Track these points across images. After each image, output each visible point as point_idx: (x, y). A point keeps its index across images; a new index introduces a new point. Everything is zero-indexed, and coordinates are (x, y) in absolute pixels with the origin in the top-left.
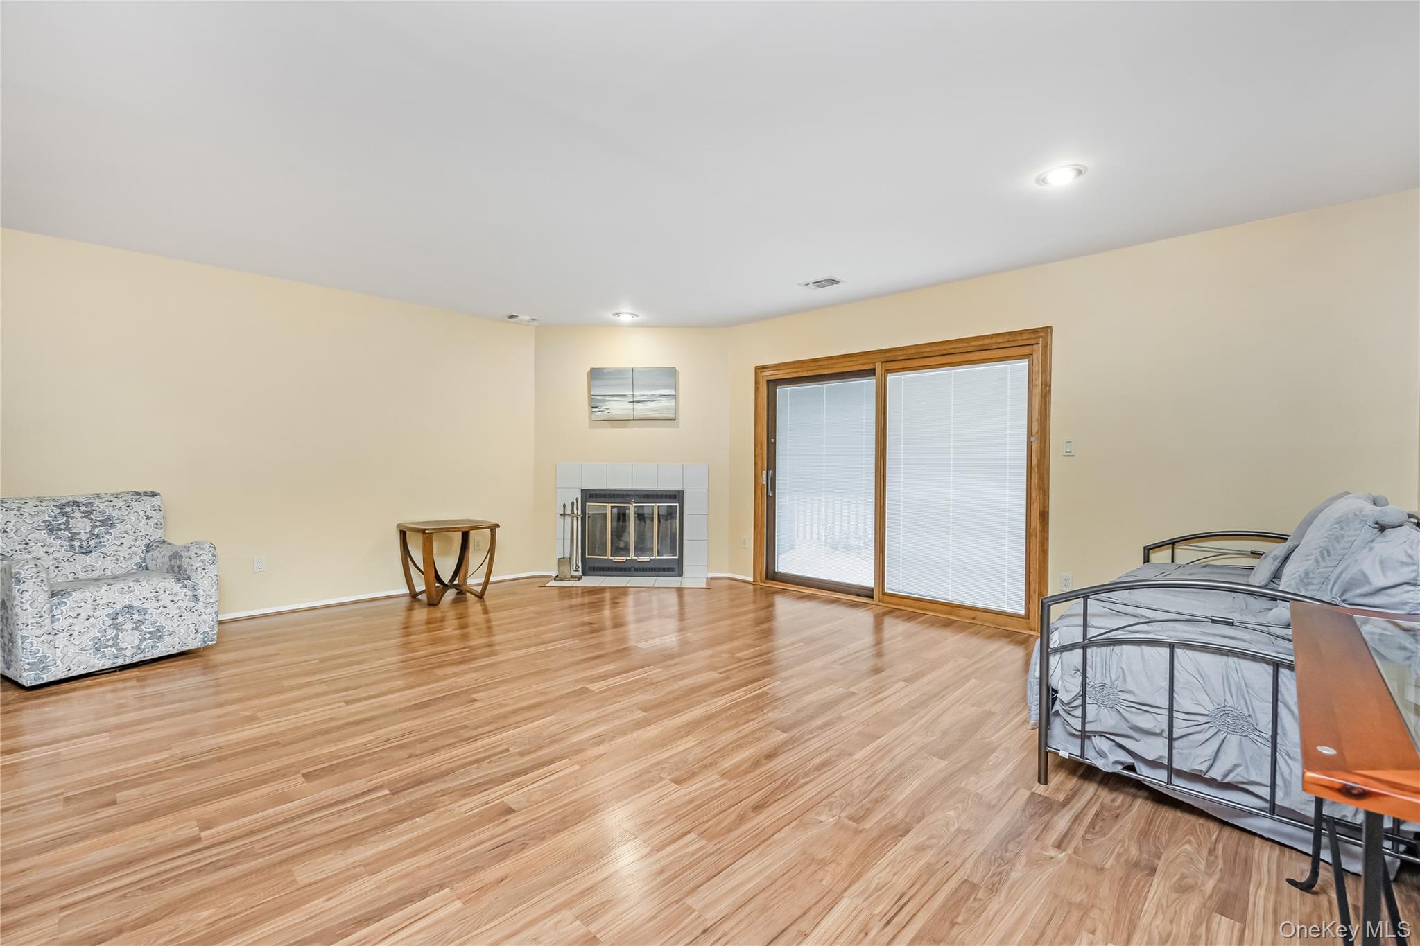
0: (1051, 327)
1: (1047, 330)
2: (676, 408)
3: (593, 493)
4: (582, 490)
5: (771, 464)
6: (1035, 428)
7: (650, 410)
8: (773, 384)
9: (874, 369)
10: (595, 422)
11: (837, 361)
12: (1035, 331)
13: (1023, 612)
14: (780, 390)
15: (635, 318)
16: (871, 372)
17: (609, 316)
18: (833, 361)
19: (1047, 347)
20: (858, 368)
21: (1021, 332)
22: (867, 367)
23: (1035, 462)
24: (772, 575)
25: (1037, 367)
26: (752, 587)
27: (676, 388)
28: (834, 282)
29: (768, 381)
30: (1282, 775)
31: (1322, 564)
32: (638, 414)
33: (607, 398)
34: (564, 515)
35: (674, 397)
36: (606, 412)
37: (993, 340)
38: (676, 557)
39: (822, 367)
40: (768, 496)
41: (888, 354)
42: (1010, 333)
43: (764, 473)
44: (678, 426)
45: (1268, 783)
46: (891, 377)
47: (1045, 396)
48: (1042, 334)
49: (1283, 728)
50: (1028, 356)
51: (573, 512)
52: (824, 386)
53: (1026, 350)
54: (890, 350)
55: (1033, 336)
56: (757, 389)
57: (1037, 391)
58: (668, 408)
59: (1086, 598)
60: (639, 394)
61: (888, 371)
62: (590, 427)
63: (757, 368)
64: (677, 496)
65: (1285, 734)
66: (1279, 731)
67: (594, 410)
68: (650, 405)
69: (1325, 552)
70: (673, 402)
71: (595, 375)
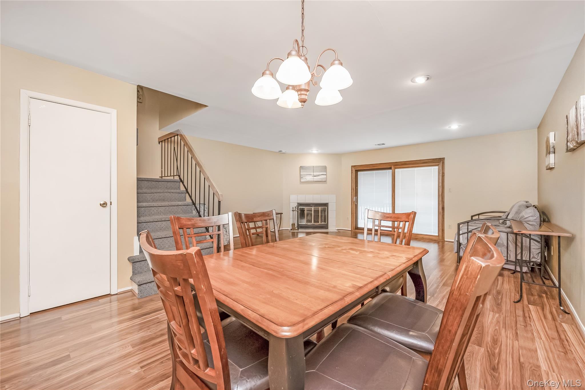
0: (444, 158)
1: (443, 159)
2: (326, 178)
3: (301, 204)
4: (298, 203)
5: (356, 195)
6: (440, 185)
8: (357, 171)
9: (391, 168)
10: (301, 183)
11: (379, 165)
12: (440, 159)
13: (437, 235)
14: (359, 173)
15: (317, 151)
16: (390, 168)
17: (310, 151)
18: (378, 165)
19: (443, 163)
20: (386, 167)
21: (436, 159)
22: (389, 167)
23: (440, 194)
24: (357, 228)
25: (441, 168)
26: (350, 232)
27: (326, 172)
28: (384, 144)
29: (355, 170)
30: (509, 254)
31: (516, 215)
32: (315, 180)
34: (293, 211)
35: (326, 175)
36: (305, 179)
37: (428, 161)
38: (326, 223)
39: (374, 167)
40: (356, 204)
41: (396, 163)
42: (433, 159)
43: (355, 197)
44: (326, 184)
45: (506, 256)
46: (396, 170)
47: (443, 176)
48: (442, 160)
49: (509, 245)
50: (438, 165)
51: (295, 210)
52: (374, 172)
53: (437, 164)
54: (396, 162)
55: (439, 160)
56: (352, 173)
57: (441, 174)
58: (324, 178)
59: (468, 223)
60: (315, 174)
61: (396, 168)
63: (352, 166)
64: (326, 205)
65: (509, 246)
66: (508, 246)
69: (517, 213)
70: (325, 176)
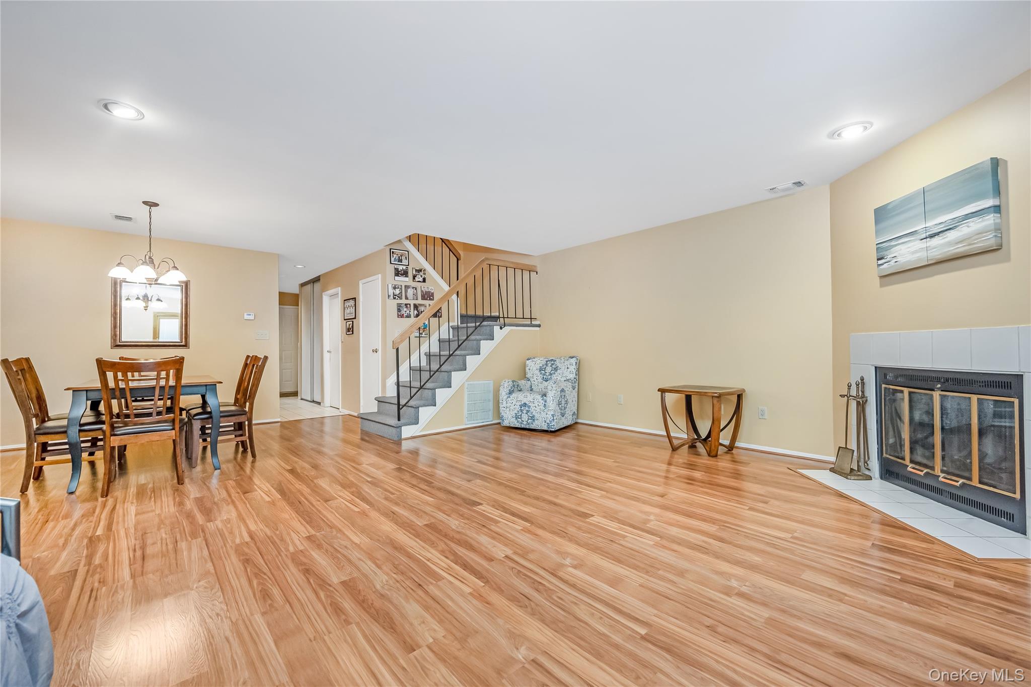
7: (950, 244)
33: (893, 243)
62: (882, 285)
67: (880, 262)
68: (952, 235)
71: (881, 214)
